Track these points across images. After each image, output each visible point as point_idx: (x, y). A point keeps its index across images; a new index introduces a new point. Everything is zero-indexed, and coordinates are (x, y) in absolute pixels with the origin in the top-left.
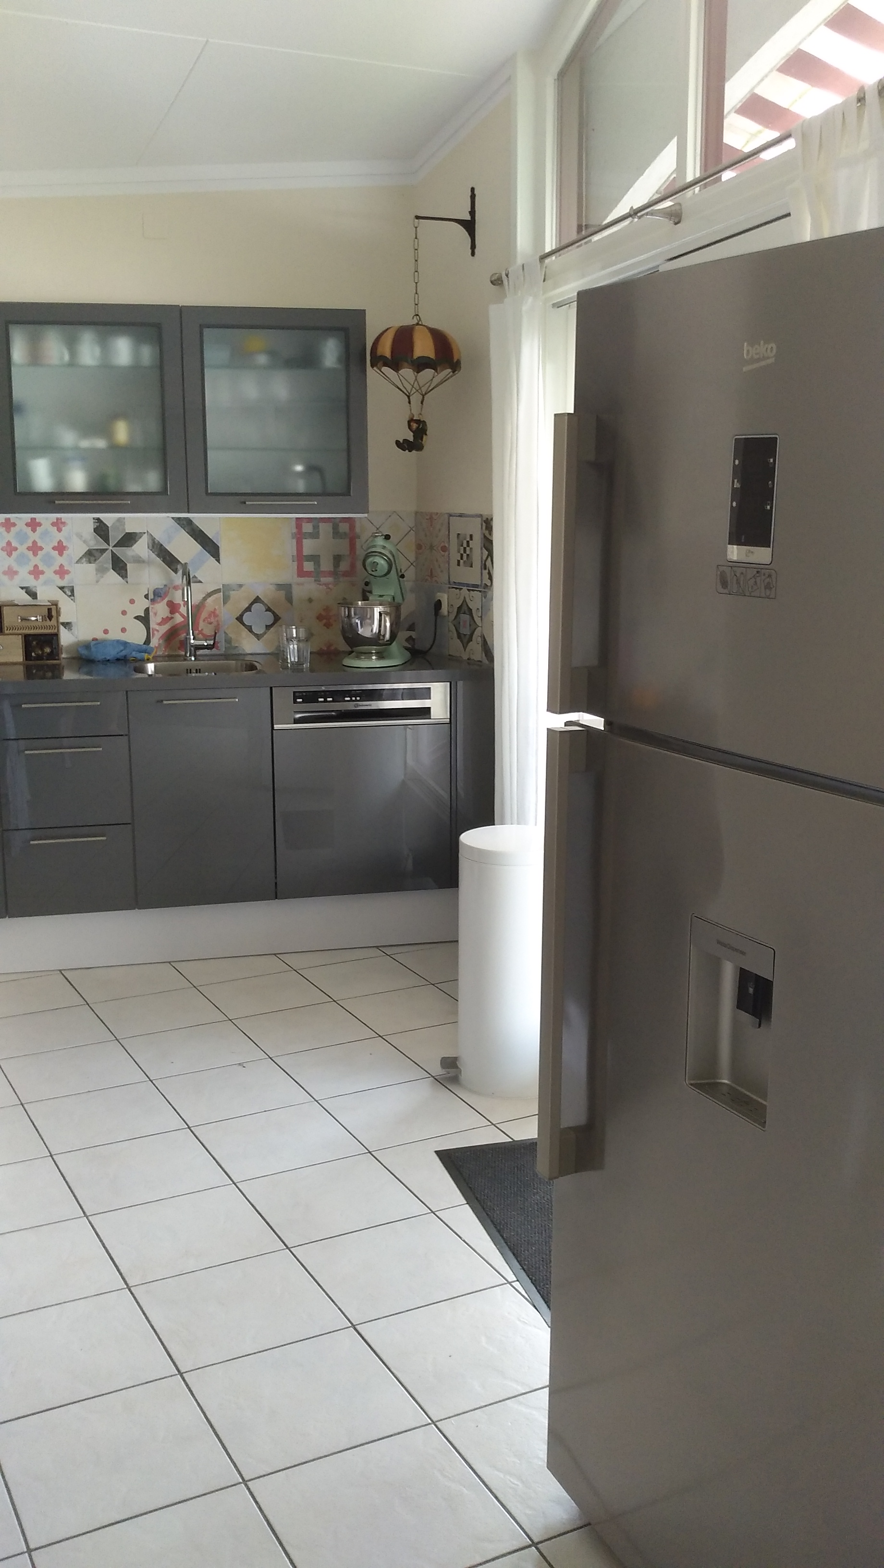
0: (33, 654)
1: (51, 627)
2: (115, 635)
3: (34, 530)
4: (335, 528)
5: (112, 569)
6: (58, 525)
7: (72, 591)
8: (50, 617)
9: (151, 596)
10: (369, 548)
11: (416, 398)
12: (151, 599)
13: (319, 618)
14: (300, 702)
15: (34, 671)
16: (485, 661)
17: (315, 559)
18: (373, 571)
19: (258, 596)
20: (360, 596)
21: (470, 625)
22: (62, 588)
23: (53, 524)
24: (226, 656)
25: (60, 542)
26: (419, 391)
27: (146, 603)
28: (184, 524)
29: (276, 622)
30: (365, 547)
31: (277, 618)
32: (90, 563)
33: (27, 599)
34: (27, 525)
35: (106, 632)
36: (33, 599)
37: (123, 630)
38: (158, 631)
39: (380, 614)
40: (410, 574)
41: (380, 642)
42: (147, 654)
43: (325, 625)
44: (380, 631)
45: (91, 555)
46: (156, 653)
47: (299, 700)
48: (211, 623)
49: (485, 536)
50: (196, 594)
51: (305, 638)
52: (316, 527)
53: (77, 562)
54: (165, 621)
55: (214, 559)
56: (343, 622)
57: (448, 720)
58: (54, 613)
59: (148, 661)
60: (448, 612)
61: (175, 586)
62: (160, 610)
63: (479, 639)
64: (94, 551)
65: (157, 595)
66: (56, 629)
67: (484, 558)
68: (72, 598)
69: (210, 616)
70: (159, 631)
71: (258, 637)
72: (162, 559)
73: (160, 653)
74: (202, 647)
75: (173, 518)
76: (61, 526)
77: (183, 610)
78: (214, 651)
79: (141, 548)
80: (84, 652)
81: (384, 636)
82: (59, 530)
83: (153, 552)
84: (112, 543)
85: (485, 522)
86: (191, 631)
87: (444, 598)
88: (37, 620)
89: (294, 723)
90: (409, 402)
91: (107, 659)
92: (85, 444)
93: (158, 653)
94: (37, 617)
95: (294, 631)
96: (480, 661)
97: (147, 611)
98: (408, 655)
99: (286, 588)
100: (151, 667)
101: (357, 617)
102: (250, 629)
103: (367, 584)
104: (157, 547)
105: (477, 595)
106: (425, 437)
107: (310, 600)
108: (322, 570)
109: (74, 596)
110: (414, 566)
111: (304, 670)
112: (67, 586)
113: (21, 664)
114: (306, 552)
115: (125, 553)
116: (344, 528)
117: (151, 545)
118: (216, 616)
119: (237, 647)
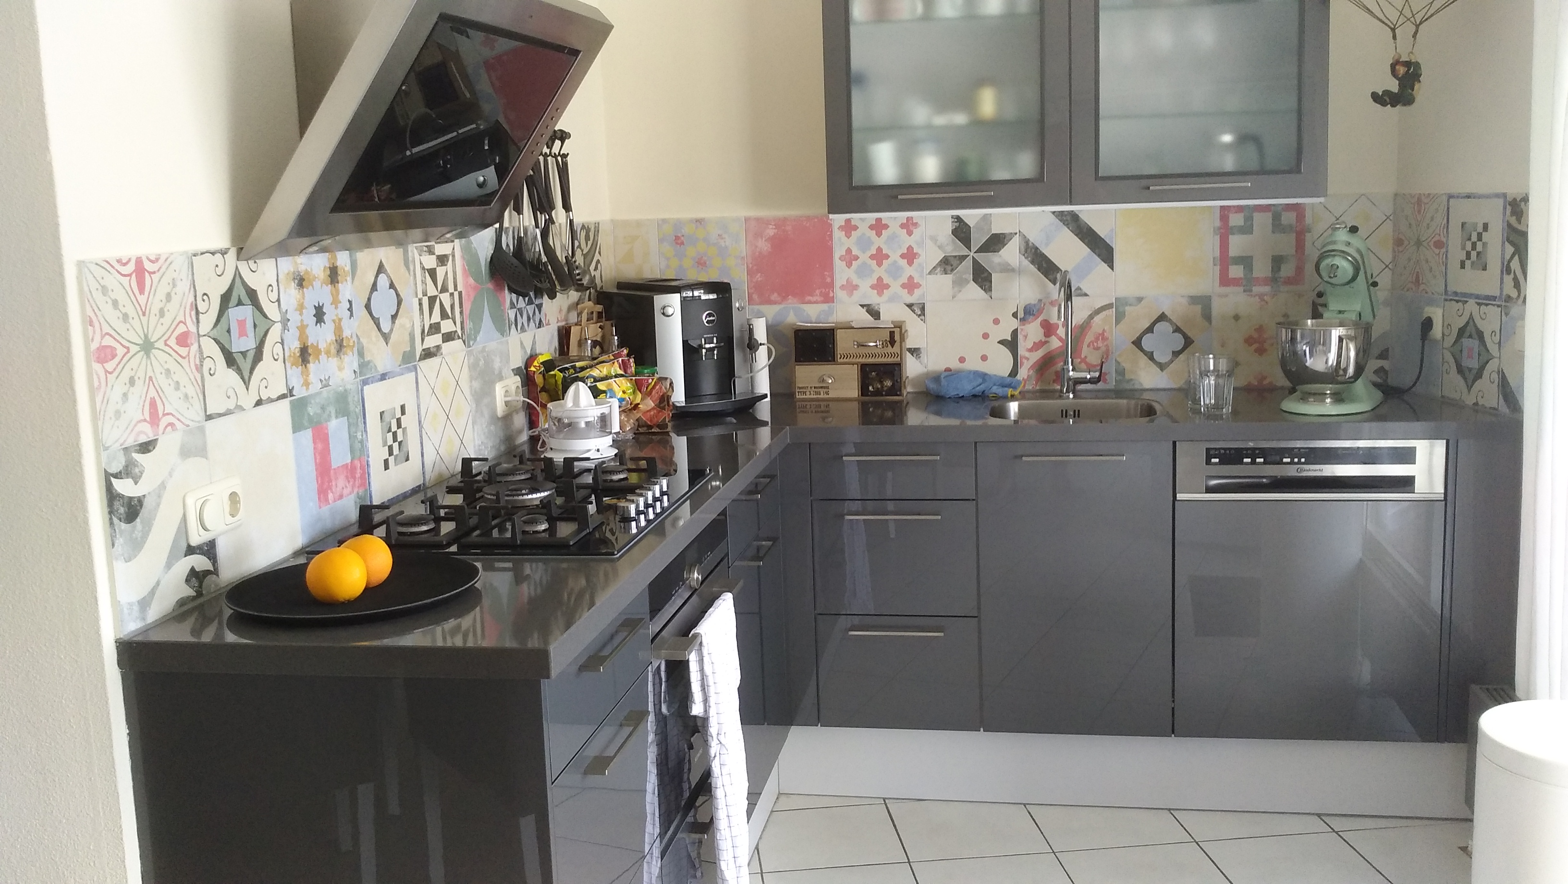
0: (871, 388)
1: (896, 355)
2: (973, 364)
3: (879, 234)
4: (1276, 217)
5: (973, 280)
6: (909, 226)
7: (923, 309)
8: (892, 342)
9: (1021, 314)
10: (1324, 246)
11: (1405, 31)
12: (1020, 319)
13: (1249, 341)
14: (1216, 464)
15: (871, 410)
16: (1504, 409)
17: (1246, 261)
18: (1330, 277)
19: (1163, 313)
20: (1309, 310)
21: (1479, 355)
22: (910, 306)
23: (903, 226)
24: (1118, 393)
25: (910, 248)
26: (1412, 19)
27: (1014, 324)
28: (1067, 220)
29: (1187, 348)
30: (1318, 244)
31: (1188, 342)
32: (946, 274)
33: (866, 319)
34: (871, 227)
35: (962, 360)
36: (875, 319)
37: (984, 358)
38: (1028, 359)
39: (1341, 339)
40: (1385, 280)
41: (1339, 378)
42: (1011, 389)
43: (1256, 351)
44: (1339, 362)
45: (947, 264)
46: (1024, 386)
47: (1213, 460)
48: (1098, 349)
49: (1509, 225)
50: (1080, 309)
51: (1227, 371)
52: (1249, 219)
53: (930, 273)
54: (1037, 346)
55: (1106, 265)
56: (1283, 349)
57: (1443, 496)
58: (897, 337)
59: (1013, 398)
60: (1443, 334)
61: (1052, 302)
62: (1032, 332)
63: (1495, 376)
64: (951, 259)
65: (1029, 313)
66: (899, 357)
67: (1508, 257)
68: (922, 317)
69: (1097, 339)
70: (1030, 359)
71: (1162, 367)
72: (1037, 266)
73: (1029, 387)
74: (1084, 381)
75: (1054, 213)
76: (911, 228)
77: (1061, 332)
78: (1100, 385)
79: (1011, 253)
80: (932, 386)
81: (1345, 370)
82: (910, 233)
83: (1026, 258)
84: (974, 249)
85: (1509, 205)
86: (1070, 360)
87: (1437, 314)
88: (876, 346)
89: (1206, 493)
90: (1394, 37)
91: (961, 396)
92: (940, 120)
93: (1026, 388)
94: (876, 342)
95: (1212, 361)
96: (1494, 409)
97: (1015, 333)
98: (1378, 395)
99: (1203, 303)
100: (1013, 407)
101: (1305, 342)
102: (1150, 356)
103: (1320, 295)
104: (1031, 251)
105: (1493, 312)
106: (1416, 87)
107: (1237, 317)
108: (1254, 275)
109: (924, 315)
110: (1390, 269)
111: (1224, 417)
112: (916, 304)
113: (855, 401)
114: (1233, 252)
115: (989, 260)
116: (1289, 218)
117: (1023, 250)
118: (1104, 339)
119: (1131, 380)
